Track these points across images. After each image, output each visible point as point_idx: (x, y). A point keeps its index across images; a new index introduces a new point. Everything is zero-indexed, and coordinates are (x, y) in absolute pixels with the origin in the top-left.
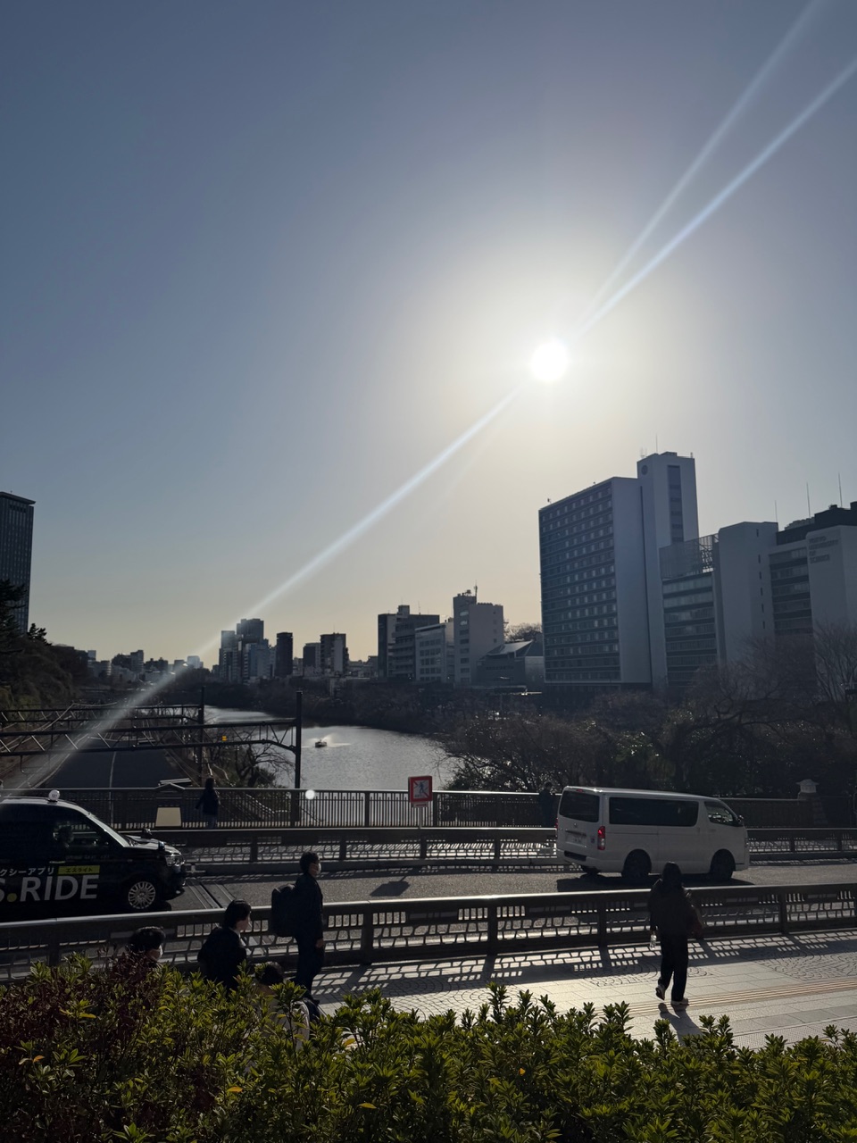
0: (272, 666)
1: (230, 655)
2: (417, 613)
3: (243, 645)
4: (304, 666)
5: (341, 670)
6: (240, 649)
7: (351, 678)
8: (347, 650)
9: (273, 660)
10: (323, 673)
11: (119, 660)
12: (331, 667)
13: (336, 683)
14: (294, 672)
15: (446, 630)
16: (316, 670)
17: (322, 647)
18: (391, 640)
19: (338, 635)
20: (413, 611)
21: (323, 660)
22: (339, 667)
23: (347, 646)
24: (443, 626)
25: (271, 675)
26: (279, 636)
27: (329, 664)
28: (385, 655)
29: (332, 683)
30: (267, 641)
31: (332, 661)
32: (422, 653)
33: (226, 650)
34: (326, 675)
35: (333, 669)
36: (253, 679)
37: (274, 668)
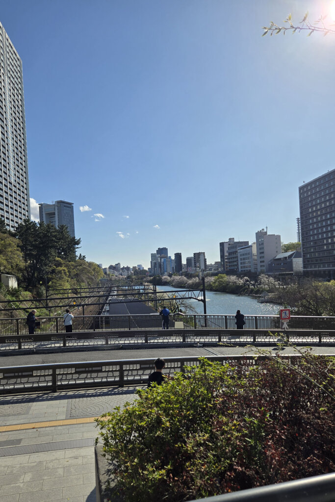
1: (155, 264)
2: (238, 241)
3: (161, 260)
4: (187, 267)
5: (204, 268)
6: (159, 261)
7: (208, 272)
8: (206, 259)
9: (174, 265)
11: (111, 267)
13: (202, 274)
14: (183, 270)
15: (253, 248)
16: (193, 269)
17: (194, 259)
18: (226, 254)
19: (201, 253)
20: (236, 240)
21: (195, 265)
22: (203, 267)
23: (206, 258)
24: (251, 246)
25: (173, 271)
26: (175, 254)
27: (198, 266)
28: (224, 260)
29: (201, 274)
30: (170, 257)
31: (200, 264)
32: (241, 259)
33: (153, 262)
34: (197, 270)
35: (200, 268)
36: (166, 273)
37: (174, 268)
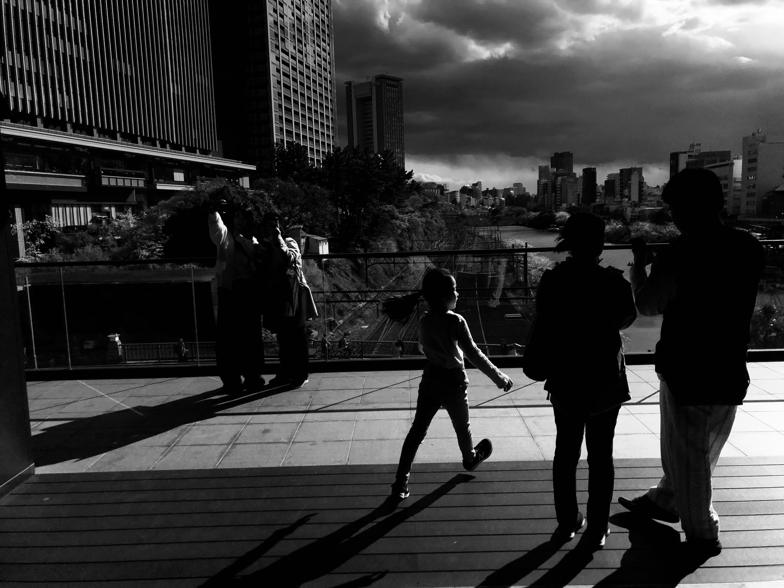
0: (579, 195)
1: (545, 185)
3: (556, 178)
4: (606, 193)
7: (644, 208)
9: (580, 188)
10: (621, 202)
11: (464, 190)
12: (629, 198)
13: (632, 212)
14: (597, 200)
15: (735, 167)
16: (616, 200)
17: (621, 179)
19: (635, 169)
21: (621, 191)
22: (635, 197)
23: (643, 178)
24: (732, 163)
25: (579, 201)
26: (585, 171)
27: (627, 194)
29: (629, 210)
30: (575, 175)
31: (630, 191)
33: (543, 180)
34: (624, 204)
35: (630, 199)
36: (564, 205)
37: (581, 196)
